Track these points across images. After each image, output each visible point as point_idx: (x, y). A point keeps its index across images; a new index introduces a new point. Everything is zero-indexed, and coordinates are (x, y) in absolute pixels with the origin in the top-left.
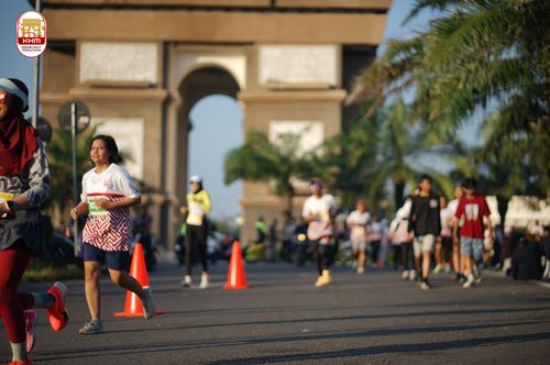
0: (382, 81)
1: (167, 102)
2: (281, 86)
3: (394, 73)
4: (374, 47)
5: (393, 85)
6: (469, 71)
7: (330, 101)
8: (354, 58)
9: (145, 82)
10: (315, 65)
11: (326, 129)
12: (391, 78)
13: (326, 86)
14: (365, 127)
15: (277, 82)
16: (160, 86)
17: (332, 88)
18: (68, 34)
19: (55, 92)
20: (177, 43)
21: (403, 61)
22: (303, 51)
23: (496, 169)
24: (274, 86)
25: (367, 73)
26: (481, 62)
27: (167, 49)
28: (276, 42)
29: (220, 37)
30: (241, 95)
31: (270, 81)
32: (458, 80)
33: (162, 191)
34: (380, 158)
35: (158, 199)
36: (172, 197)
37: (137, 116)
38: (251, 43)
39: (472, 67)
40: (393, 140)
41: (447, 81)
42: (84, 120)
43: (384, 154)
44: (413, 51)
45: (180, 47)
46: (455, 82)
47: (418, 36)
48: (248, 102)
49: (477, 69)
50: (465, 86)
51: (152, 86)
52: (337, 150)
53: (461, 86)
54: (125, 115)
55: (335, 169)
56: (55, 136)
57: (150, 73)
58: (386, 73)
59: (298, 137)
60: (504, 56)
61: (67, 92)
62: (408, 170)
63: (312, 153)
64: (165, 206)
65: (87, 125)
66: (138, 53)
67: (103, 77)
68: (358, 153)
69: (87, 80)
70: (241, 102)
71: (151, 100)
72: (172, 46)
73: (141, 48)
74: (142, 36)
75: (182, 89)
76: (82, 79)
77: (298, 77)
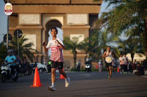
0: (101, 23)
1: (42, 29)
2: (73, 25)
3: (104, 21)
4: (98, 14)
5: (104, 24)
6: (124, 20)
7: (86, 28)
8: (92, 17)
9: (36, 24)
10: (82, 19)
11: (85, 36)
12: (103, 22)
13: (85, 25)
14: (96, 35)
15: (72, 24)
16: (41, 25)
17: (86, 25)
18: (16, 12)
19: (12, 27)
20: (45, 14)
21: (106, 18)
22: (79, 15)
24: (71, 25)
25: (97, 21)
26: (127, 18)
27: (42, 15)
28: (72, 13)
29: (56, 12)
30: (62, 27)
31: (70, 24)
32: (121, 22)
33: (41, 53)
34: (100, 43)
35: (40, 55)
36: (44, 54)
37: (35, 33)
38: (65, 14)
39: (125, 19)
40: (103, 39)
41: (118, 23)
42: (21, 34)
44: (109, 15)
47: (110, 11)
48: (64, 29)
49: (126, 20)
51: (38, 25)
52: (88, 41)
53: (122, 24)
54: (31, 33)
55: (87, 47)
56: (13, 39)
57: (38, 22)
58: (102, 21)
59: (78, 38)
60: (133, 15)
61: (16, 27)
63: (82, 42)
64: (42, 57)
65: (21, 36)
66: (34, 16)
67: (25, 23)
68: (94, 42)
69: (21, 24)
70: (62, 29)
71: (38, 29)
72: (43, 14)
73: (35, 15)
74: (35, 12)
75: (46, 26)
76: (20, 24)
77: (77, 22)
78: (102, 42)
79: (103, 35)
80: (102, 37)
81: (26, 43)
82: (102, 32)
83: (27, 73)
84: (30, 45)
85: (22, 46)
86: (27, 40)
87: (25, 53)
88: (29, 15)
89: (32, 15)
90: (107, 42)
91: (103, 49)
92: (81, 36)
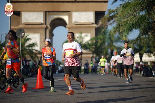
0: (107, 21)
1: (46, 28)
2: (78, 23)
3: (110, 19)
4: (105, 12)
5: (110, 23)
6: (131, 18)
7: (92, 27)
8: (99, 15)
9: (40, 23)
10: (88, 17)
11: (91, 35)
13: (91, 23)
14: (102, 35)
15: (77, 22)
16: (44, 24)
17: (93, 24)
18: (18, 10)
19: (15, 26)
20: (49, 12)
21: (113, 16)
22: (84, 13)
23: (139, 46)
25: (102, 19)
26: (134, 15)
28: (77, 11)
29: (61, 10)
30: (67, 26)
31: (75, 22)
32: (128, 21)
37: (38, 33)
38: (70, 11)
39: (132, 17)
40: (110, 38)
41: (125, 21)
43: (108, 42)
44: (116, 13)
45: (50, 13)
46: (127, 21)
47: (116, 8)
48: (69, 28)
49: (133, 18)
50: (130, 22)
51: (42, 24)
52: (94, 41)
53: (129, 22)
54: (34, 32)
55: (94, 47)
57: (41, 20)
58: (108, 19)
60: (141, 14)
61: (18, 26)
62: (114, 46)
63: (88, 42)
65: (24, 35)
66: (38, 15)
67: (28, 22)
68: (100, 42)
69: (24, 23)
70: (67, 28)
71: (42, 28)
72: (47, 13)
73: (39, 13)
74: (39, 10)
75: (50, 25)
76: (22, 22)
77: (83, 21)
78: (109, 41)
79: (110, 34)
80: (109, 36)
81: (29, 43)
82: (109, 31)
83: (30, 74)
84: (33, 45)
85: (25, 46)
86: (30, 40)
87: (28, 54)
88: (32, 13)
89: (36, 13)
90: (114, 42)
91: (110, 49)
92: (87, 36)
